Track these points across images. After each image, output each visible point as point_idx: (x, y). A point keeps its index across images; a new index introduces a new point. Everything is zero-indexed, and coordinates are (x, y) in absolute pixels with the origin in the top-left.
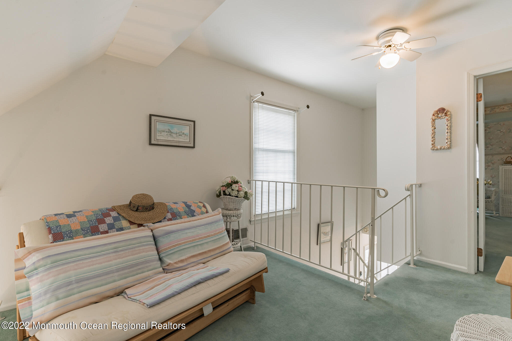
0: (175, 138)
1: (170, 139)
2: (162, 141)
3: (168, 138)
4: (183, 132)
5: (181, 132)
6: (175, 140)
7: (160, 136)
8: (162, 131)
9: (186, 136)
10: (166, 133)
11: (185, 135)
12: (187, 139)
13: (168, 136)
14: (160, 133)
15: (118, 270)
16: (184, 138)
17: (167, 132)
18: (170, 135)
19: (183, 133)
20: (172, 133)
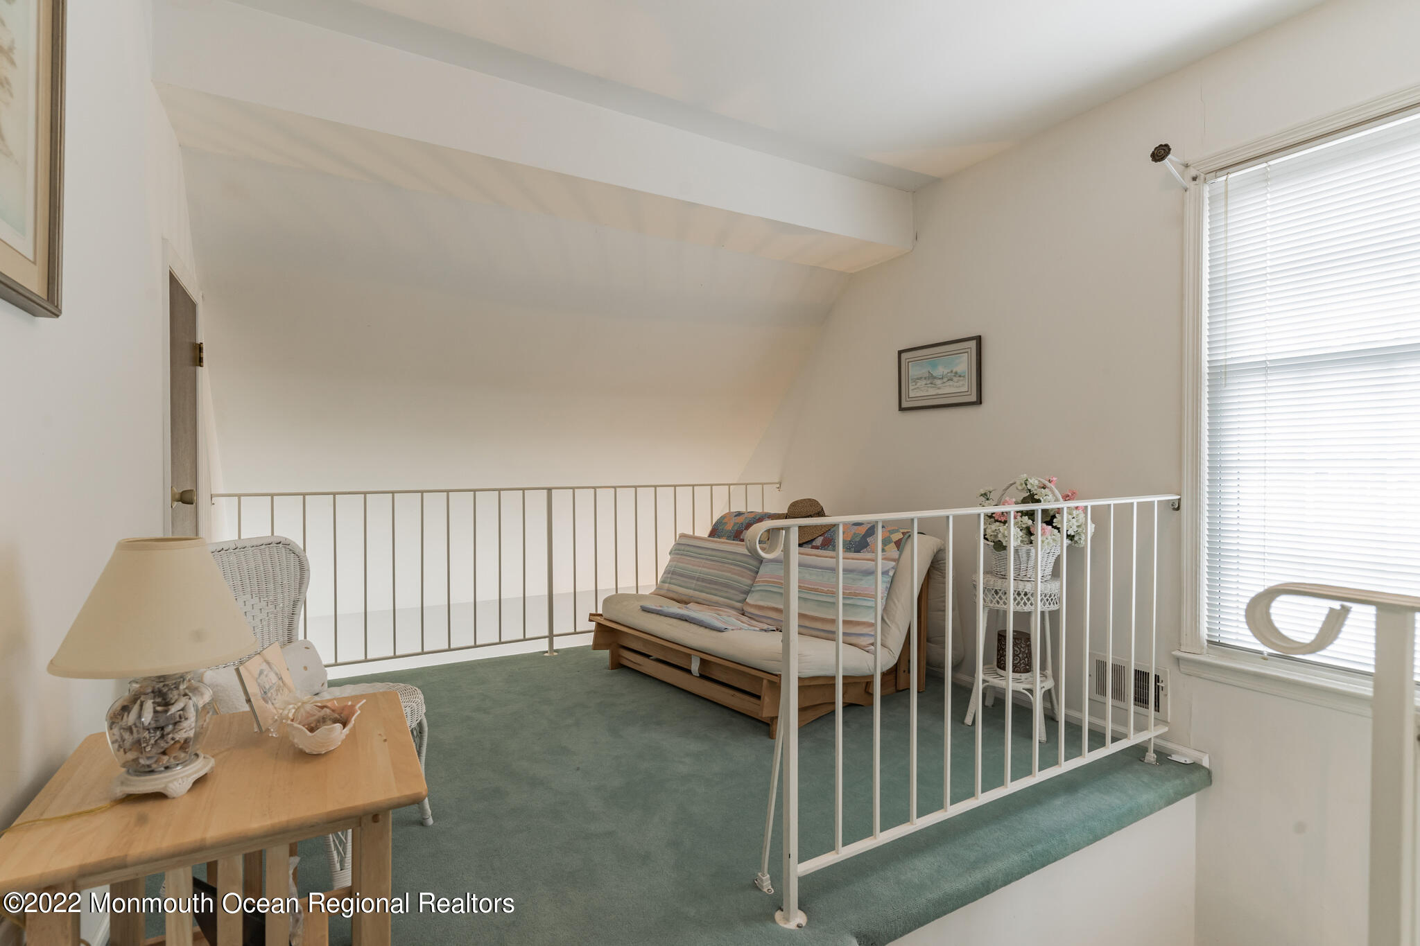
0: (939, 388)
1: (932, 392)
2: (920, 398)
3: (927, 391)
4: (954, 371)
5: (952, 371)
6: (940, 392)
7: (915, 389)
8: (918, 379)
9: (962, 378)
10: (924, 382)
11: (960, 376)
12: (963, 385)
13: (928, 387)
14: (914, 384)
15: (698, 579)
16: (956, 384)
17: (925, 378)
18: (932, 384)
19: (956, 373)
20: (935, 378)
